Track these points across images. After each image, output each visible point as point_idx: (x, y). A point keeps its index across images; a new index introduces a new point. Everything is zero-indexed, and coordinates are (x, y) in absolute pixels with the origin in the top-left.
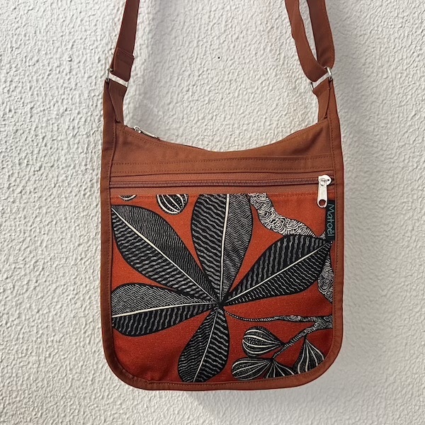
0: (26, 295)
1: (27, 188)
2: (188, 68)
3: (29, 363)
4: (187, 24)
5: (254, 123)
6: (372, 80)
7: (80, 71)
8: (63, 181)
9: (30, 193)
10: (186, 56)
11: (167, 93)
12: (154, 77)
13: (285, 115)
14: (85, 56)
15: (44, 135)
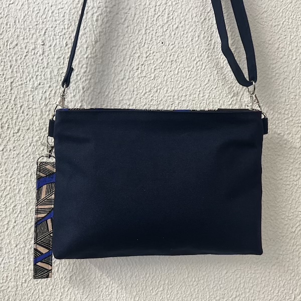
0: (6, 233)
1: (8, 147)
2: (138, 51)
3: (8, 287)
4: (137, 16)
5: (190, 95)
6: (284, 61)
7: (51, 53)
8: (37, 141)
9: (10, 151)
10: (136, 42)
11: (121, 71)
12: (111, 58)
13: (215, 89)
14: (55, 41)
15: (22, 104)
